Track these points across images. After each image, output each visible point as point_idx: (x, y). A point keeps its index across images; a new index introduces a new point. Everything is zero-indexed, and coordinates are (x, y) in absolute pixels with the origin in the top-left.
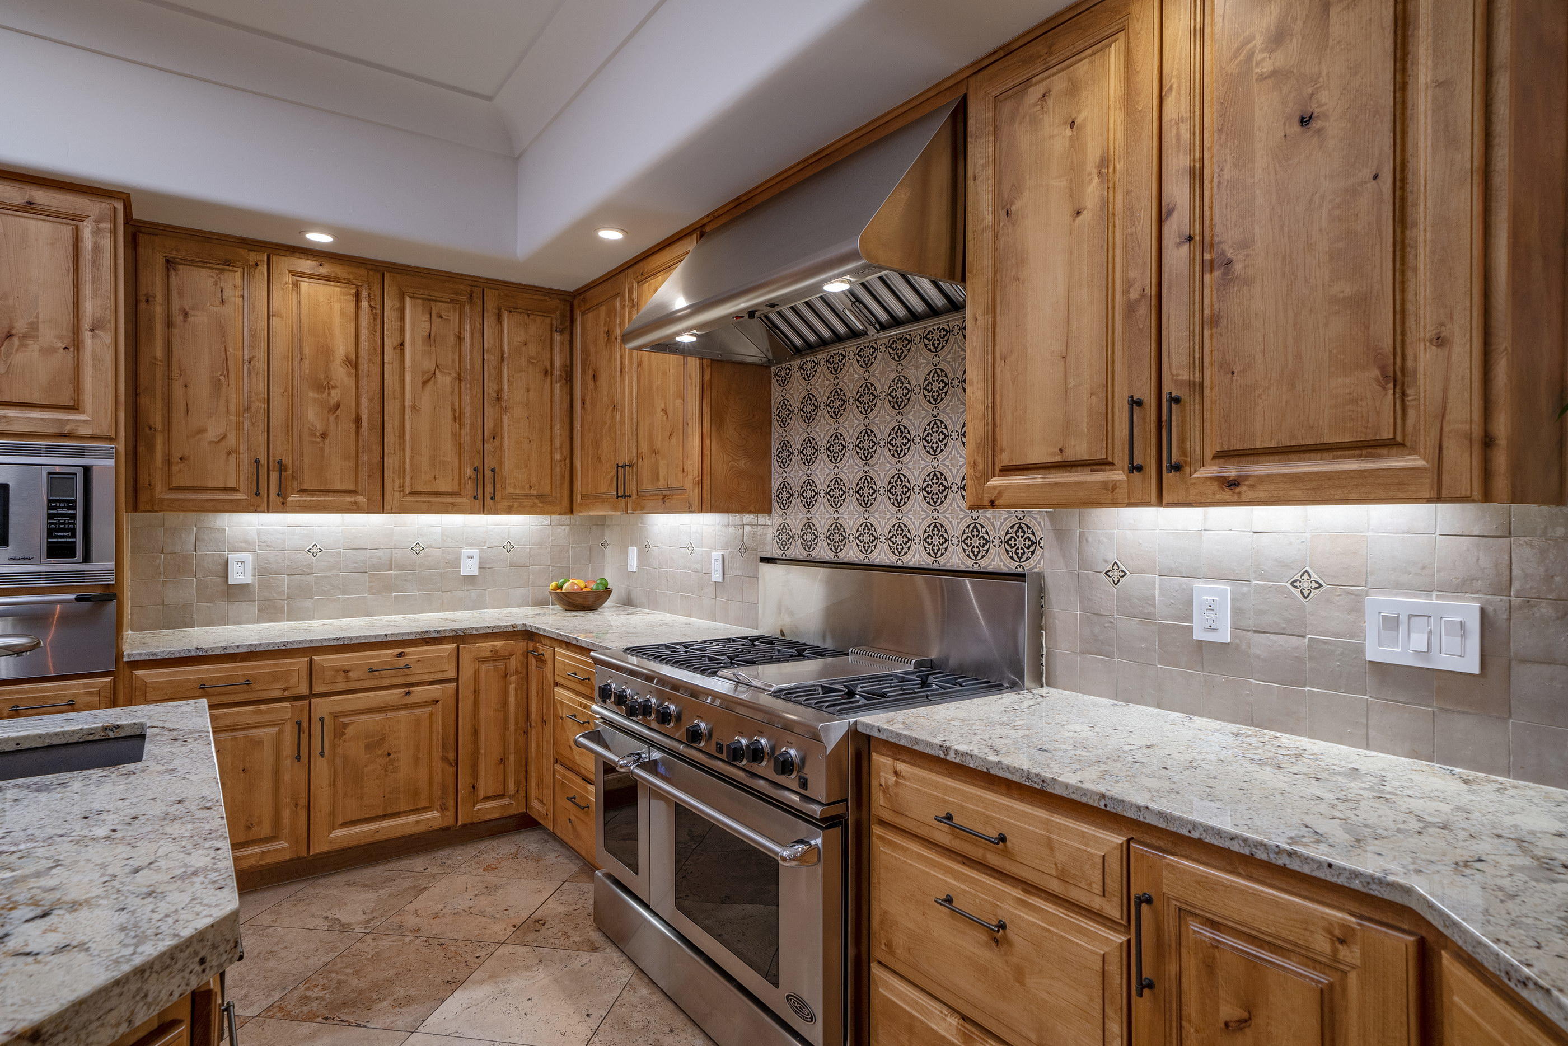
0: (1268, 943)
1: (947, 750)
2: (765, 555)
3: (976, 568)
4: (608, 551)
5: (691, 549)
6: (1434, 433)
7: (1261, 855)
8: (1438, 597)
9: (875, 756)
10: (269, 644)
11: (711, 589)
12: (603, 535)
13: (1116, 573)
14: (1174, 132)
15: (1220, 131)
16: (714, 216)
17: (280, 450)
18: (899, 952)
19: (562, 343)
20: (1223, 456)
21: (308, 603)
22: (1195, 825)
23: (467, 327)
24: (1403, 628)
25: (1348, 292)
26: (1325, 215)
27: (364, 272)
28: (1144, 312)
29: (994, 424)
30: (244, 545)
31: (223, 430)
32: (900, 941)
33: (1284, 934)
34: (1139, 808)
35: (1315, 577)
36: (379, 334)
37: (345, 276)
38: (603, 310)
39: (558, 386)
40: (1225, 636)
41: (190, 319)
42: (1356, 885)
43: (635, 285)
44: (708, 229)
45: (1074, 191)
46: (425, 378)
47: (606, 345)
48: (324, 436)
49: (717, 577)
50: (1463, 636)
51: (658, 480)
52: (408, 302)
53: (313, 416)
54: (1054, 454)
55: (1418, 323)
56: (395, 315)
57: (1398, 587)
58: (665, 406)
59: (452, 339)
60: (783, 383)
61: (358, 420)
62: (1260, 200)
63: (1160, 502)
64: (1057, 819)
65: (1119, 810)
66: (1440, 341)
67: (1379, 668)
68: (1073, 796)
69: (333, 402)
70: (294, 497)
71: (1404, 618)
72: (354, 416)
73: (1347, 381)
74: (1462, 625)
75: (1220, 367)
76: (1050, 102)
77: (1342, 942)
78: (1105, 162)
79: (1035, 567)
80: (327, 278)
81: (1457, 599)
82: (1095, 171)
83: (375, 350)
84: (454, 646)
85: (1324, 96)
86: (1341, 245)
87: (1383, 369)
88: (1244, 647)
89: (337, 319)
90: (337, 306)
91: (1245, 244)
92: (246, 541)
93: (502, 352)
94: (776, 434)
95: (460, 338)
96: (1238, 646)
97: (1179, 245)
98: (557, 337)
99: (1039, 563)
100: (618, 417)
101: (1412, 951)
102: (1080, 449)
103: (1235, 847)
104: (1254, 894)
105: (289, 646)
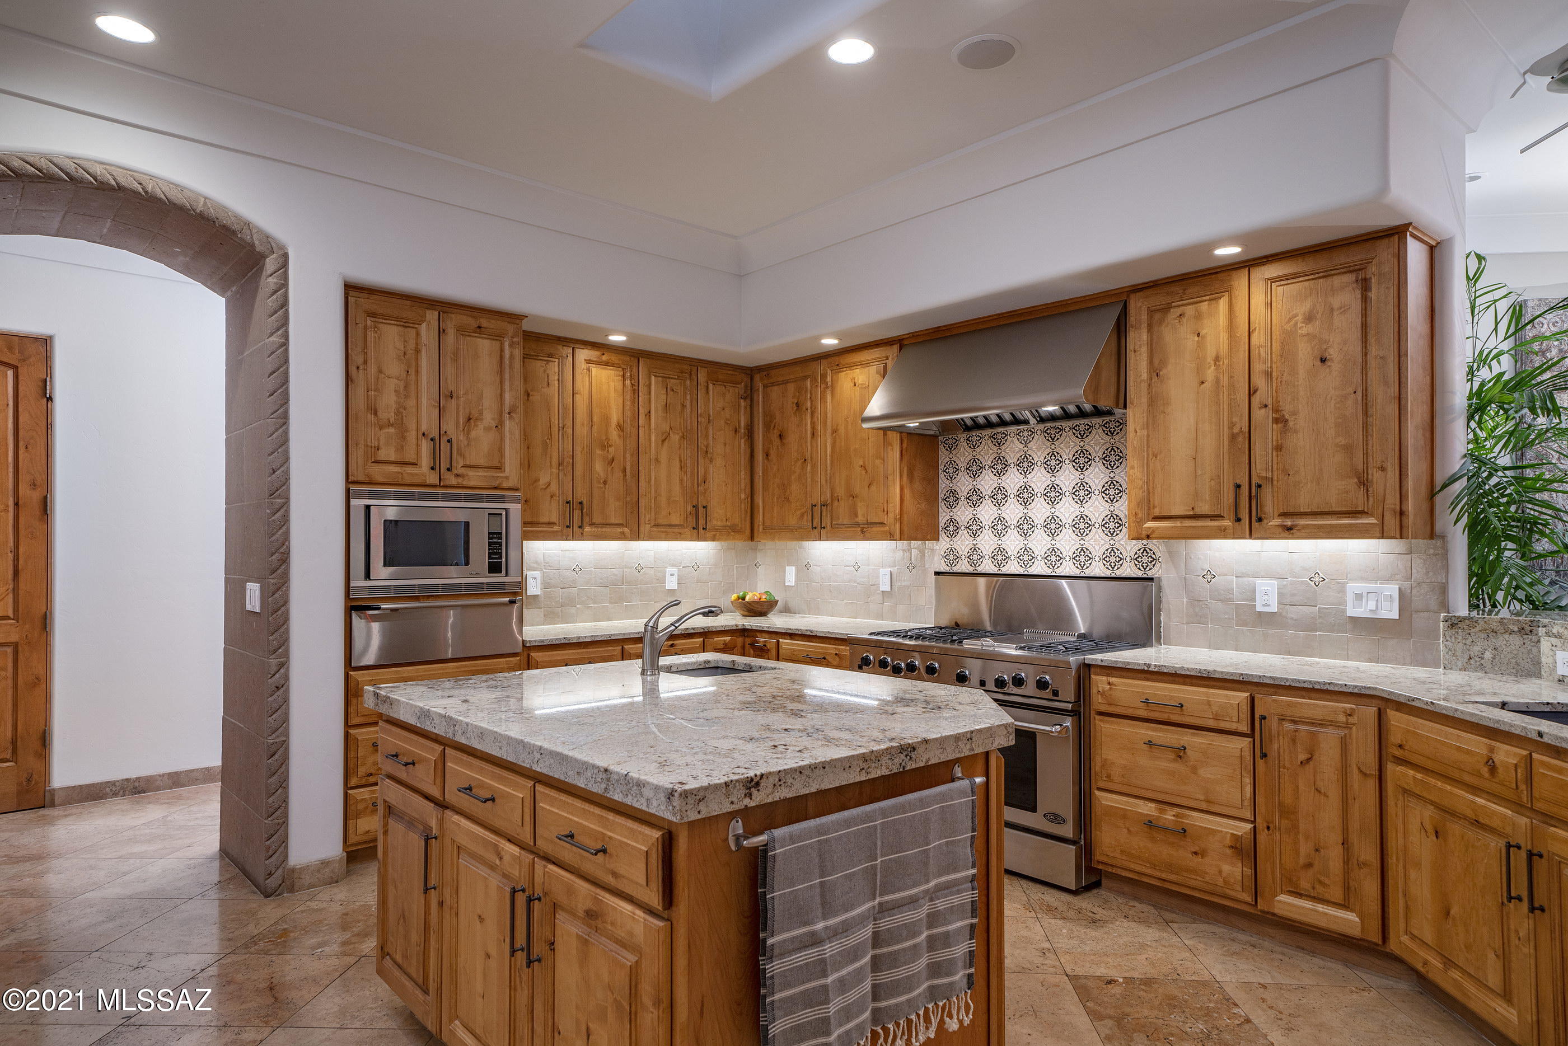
0: (1319, 724)
1: (1149, 665)
2: (937, 570)
3: (1113, 575)
4: (761, 570)
5: (856, 567)
6: (1380, 509)
7: (1317, 687)
8: (1380, 583)
9: (1093, 676)
10: (601, 636)
11: (879, 598)
12: (756, 558)
13: (1209, 576)
14: (1257, 352)
15: (1281, 356)
16: (914, 335)
17: (581, 494)
18: (1116, 778)
19: (745, 407)
20: (1284, 515)
21: (573, 610)
22: (1287, 680)
23: (688, 397)
24: (1364, 599)
25: (1343, 442)
26: (1332, 405)
27: (628, 358)
28: (1242, 441)
29: (1149, 493)
30: (535, 565)
31: (548, 480)
32: (1116, 773)
33: (1327, 718)
34: (1260, 677)
35: (1321, 575)
36: (636, 405)
37: (617, 362)
38: (791, 387)
39: (743, 441)
40: (1274, 609)
41: (531, 398)
42: (1356, 691)
43: (829, 372)
44: (906, 343)
45: (1200, 370)
46: (664, 437)
47: (795, 413)
48: (605, 483)
49: (885, 586)
50: (1392, 601)
51: (856, 516)
52: (653, 378)
53: (599, 467)
54: (1189, 510)
55: (1373, 459)
56: (646, 389)
57: (1362, 579)
58: (864, 463)
59: (679, 407)
60: (950, 449)
61: (624, 470)
62: (1302, 393)
63: (1251, 536)
64: (1212, 691)
65: (1250, 679)
66: (1383, 469)
67: (1354, 620)
68: (1226, 677)
69: (610, 457)
70: (587, 529)
71: (1365, 594)
72: (622, 467)
73: (1343, 483)
74: (1391, 596)
75: (1283, 471)
76: (1185, 320)
77: (1350, 715)
78: (1217, 359)
79: (1156, 574)
80: (607, 364)
81: (1388, 584)
82: (1212, 363)
83: (634, 417)
84: (702, 639)
85: (1331, 351)
86: (1340, 420)
87: (1359, 478)
88: (1284, 614)
89: (613, 394)
90: (612, 384)
91: (1294, 413)
92: (536, 562)
93: (709, 416)
94: (943, 483)
95: (683, 406)
96: (1281, 613)
97: (1260, 408)
98: (743, 403)
99: (1158, 571)
100: (809, 468)
101: (1376, 712)
102: (1204, 508)
103: (1306, 685)
104: (1314, 704)
105: (613, 638)
